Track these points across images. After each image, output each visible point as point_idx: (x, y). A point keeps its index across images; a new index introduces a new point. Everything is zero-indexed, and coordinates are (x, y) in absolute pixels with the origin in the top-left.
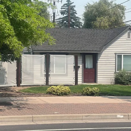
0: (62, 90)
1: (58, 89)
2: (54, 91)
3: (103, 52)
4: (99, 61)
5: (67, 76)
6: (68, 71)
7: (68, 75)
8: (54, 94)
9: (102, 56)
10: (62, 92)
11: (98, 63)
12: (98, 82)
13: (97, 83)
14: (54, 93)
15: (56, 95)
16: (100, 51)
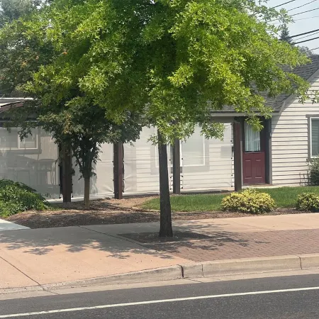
0: (261, 202)
1: (250, 200)
2: (243, 205)
3: (283, 114)
4: (273, 135)
5: (208, 170)
6: (211, 159)
7: (211, 168)
8: (243, 212)
9: (279, 122)
10: (261, 206)
11: (273, 139)
12: (273, 182)
13: (272, 185)
14: (244, 209)
15: (248, 212)
16: (278, 112)
